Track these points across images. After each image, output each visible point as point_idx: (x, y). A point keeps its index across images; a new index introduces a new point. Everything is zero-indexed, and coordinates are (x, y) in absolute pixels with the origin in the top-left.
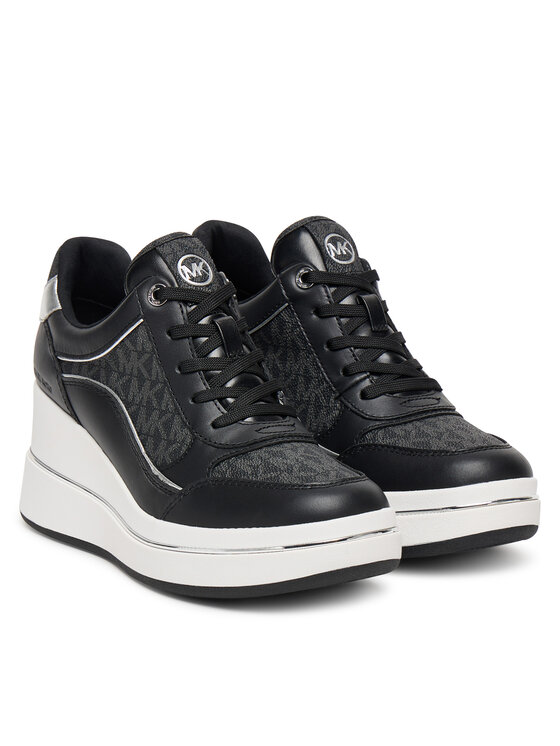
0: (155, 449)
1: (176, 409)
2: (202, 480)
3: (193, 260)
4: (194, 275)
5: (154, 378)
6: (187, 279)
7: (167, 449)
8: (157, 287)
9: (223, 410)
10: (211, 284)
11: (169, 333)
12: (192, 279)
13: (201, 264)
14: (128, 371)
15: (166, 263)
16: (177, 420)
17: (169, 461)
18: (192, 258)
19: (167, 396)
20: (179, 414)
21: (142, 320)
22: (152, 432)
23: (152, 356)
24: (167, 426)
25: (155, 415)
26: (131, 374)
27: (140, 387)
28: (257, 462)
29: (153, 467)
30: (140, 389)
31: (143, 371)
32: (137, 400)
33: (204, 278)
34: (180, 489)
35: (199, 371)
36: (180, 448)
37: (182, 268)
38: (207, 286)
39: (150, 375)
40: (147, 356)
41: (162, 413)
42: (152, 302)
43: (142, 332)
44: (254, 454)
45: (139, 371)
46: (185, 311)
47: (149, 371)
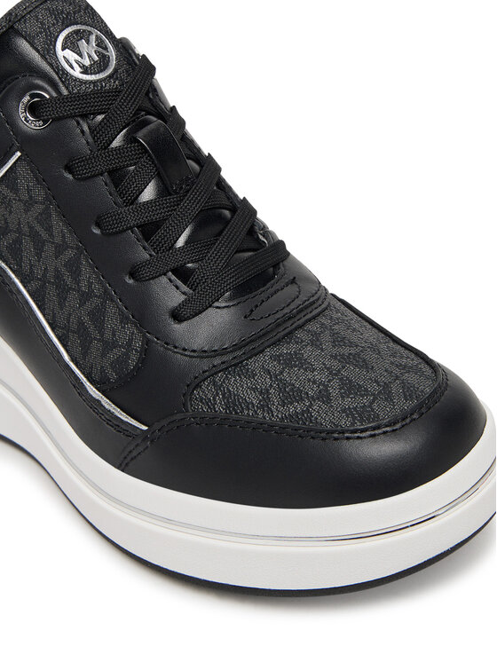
0: (85, 353)
1: (106, 290)
2: (179, 416)
3: (79, 35)
4: (87, 62)
5: (58, 240)
6: (77, 73)
7: (103, 355)
8: (33, 96)
9: (185, 288)
10: (116, 71)
11: (69, 169)
12: (85, 70)
13: (93, 38)
14: (13, 226)
15: (38, 51)
16: (111, 310)
17: (113, 376)
18: (77, 32)
19: (86, 270)
20: (112, 300)
21: (18, 154)
22: (74, 327)
23: (47, 208)
24: (98, 316)
25: (73, 298)
26: (19, 231)
27: (39, 251)
28: (264, 381)
29: (88, 385)
30: (39, 255)
31: (38, 228)
32: (39, 273)
33: (103, 62)
34: (145, 428)
35: (131, 228)
36: (127, 355)
37: (65, 55)
38: (110, 76)
39: (51, 235)
40: (39, 208)
41: (85, 297)
42: (29, 124)
43: (23, 171)
44: (254, 364)
45: (31, 228)
46: (86, 128)
47: (49, 229)
